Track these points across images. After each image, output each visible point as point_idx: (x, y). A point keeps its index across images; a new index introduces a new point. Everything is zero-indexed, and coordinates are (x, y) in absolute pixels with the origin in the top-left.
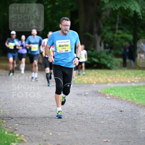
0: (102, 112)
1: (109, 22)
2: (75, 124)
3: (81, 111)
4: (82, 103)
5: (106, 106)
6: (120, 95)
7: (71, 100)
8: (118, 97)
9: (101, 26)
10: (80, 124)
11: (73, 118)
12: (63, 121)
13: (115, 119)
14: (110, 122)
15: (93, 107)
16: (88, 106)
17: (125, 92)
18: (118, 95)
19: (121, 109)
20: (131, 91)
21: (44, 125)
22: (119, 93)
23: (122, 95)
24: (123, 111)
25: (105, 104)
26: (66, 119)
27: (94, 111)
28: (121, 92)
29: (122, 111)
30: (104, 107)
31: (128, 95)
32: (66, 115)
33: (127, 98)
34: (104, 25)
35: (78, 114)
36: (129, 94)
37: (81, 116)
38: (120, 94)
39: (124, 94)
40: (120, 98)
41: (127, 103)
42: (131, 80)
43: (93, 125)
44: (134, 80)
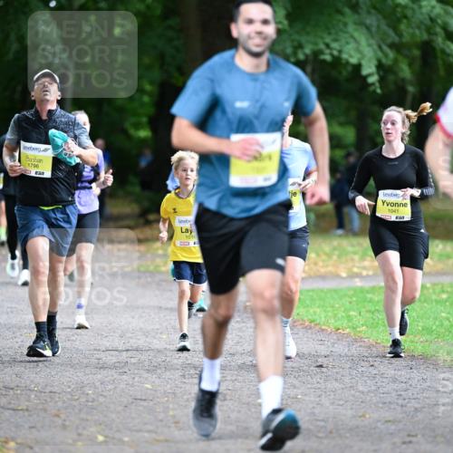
2: (176, 406)
6: (317, 317)
7: (161, 333)
8: (311, 321)
11: (171, 389)
12: (139, 397)
13: (300, 391)
15: (233, 354)
17: (333, 307)
18: (310, 317)
19: (320, 360)
20: (350, 303)
21: (80, 410)
22: (311, 311)
23: (323, 316)
24: (327, 367)
26: (149, 392)
28: (318, 307)
29: (321, 366)
31: (340, 316)
32: (146, 379)
33: (338, 324)
35: (184, 376)
36: (344, 312)
38: (315, 313)
39: (330, 314)
40: (319, 324)
41: (338, 340)
42: (350, 270)
43: (233, 411)
44: (358, 267)
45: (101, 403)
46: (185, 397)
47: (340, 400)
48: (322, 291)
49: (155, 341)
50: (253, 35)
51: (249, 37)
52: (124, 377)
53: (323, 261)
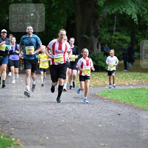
0: (99, 116)
1: (107, 23)
3: (78, 115)
4: (79, 107)
5: (104, 109)
6: (118, 98)
7: (67, 104)
8: (116, 100)
9: (99, 27)
10: (77, 128)
11: (71, 122)
12: (60, 124)
13: (112, 123)
14: (107, 126)
15: (91, 111)
16: (85, 109)
17: (123, 95)
18: (116, 98)
19: (119, 112)
20: (129, 94)
21: (41, 129)
22: (116, 96)
23: (120, 98)
24: (121, 115)
25: (102, 107)
26: (63, 123)
27: (91, 114)
28: (119, 95)
29: (119, 114)
30: (101, 110)
32: (63, 118)
33: (125, 101)
34: (101, 27)
35: (75, 118)
36: (127, 97)
37: (78, 119)
39: (122, 97)
40: (118, 101)
41: (125, 106)
42: (129, 83)
43: (91, 129)
44: (132, 82)
45: (48, 127)
46: (75, 124)
47: (126, 125)
48: (120, 89)
49: (65, 106)
52: (55, 118)
53: (120, 80)
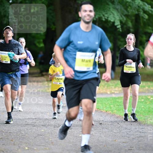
2: (52, 137)
3: (59, 124)
7: (47, 113)
8: (98, 109)
11: (50, 131)
12: (40, 134)
13: (94, 132)
17: (105, 104)
19: (101, 122)
20: (111, 102)
21: (20, 139)
23: (102, 106)
24: (103, 124)
26: (43, 132)
28: (100, 104)
29: (101, 124)
31: (107, 107)
32: (42, 128)
33: (107, 109)
35: (55, 127)
36: (109, 105)
38: (99, 106)
39: (104, 106)
40: (99, 110)
41: (107, 115)
42: (111, 91)
43: (71, 139)
44: (114, 90)
45: (27, 136)
46: (55, 134)
47: (107, 135)
48: (101, 98)
49: (45, 115)
50: (86, 16)
51: (85, 16)
52: (35, 128)
53: (102, 88)
